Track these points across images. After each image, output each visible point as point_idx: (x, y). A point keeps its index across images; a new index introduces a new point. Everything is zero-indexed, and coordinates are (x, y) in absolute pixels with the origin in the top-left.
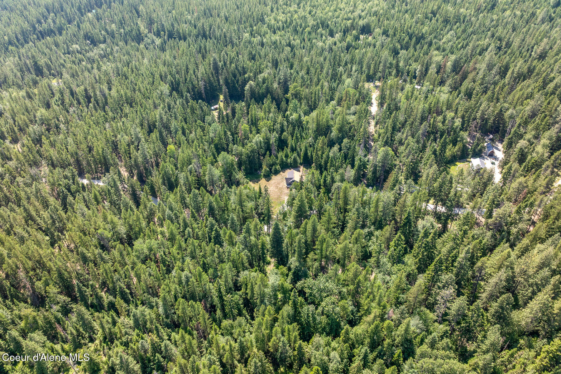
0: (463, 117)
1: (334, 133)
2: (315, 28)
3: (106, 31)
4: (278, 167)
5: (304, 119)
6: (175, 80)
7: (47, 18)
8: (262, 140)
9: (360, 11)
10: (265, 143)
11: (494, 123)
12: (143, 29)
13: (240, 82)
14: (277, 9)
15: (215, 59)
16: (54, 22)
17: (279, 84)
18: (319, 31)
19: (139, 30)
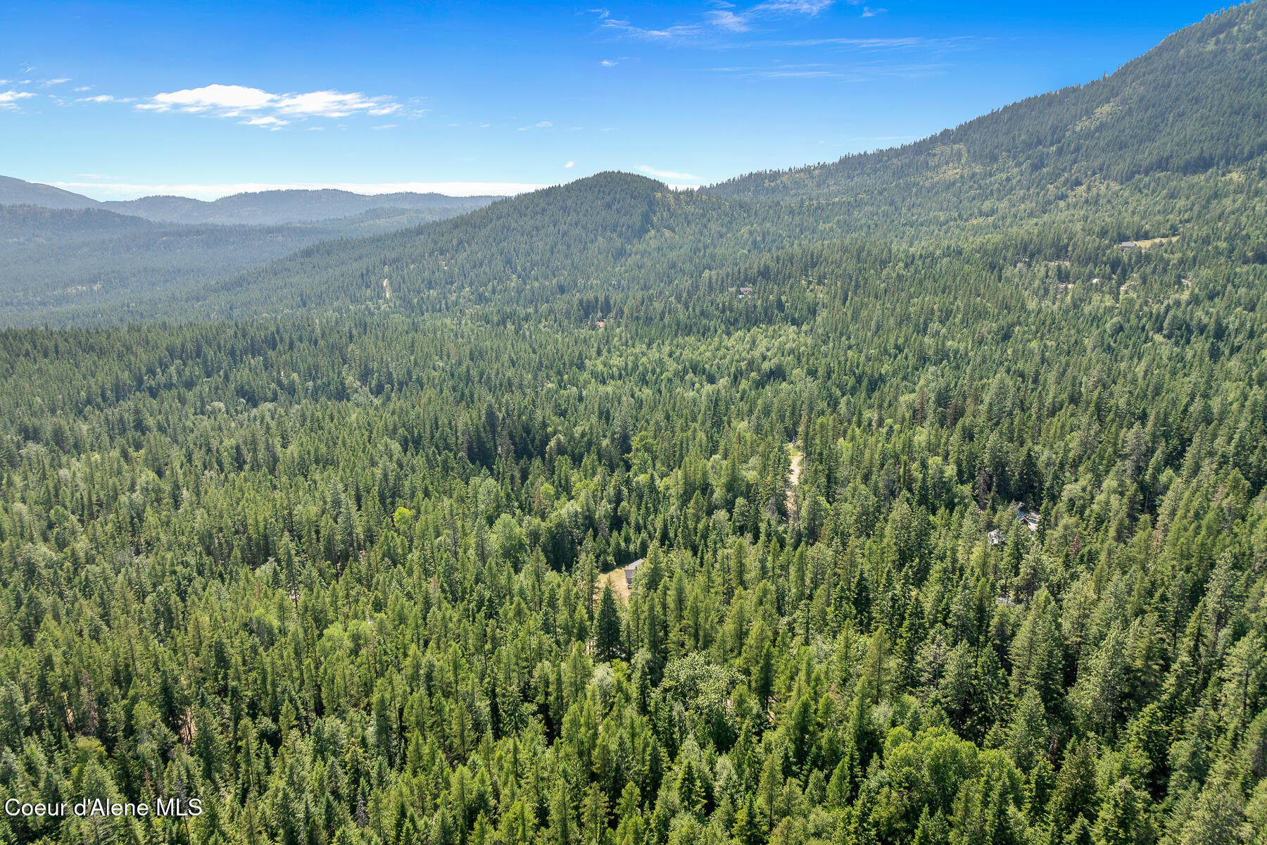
0: (959, 464)
1: (718, 494)
2: (681, 375)
3: (280, 384)
4: (610, 558)
5: (660, 484)
6: (413, 436)
7: (167, 366)
8: (580, 510)
9: (764, 349)
10: (586, 518)
11: (1021, 478)
12: (351, 380)
13: (537, 442)
14: (609, 351)
15: (490, 406)
16: (179, 373)
17: (613, 440)
18: (687, 378)
19: (342, 384)
